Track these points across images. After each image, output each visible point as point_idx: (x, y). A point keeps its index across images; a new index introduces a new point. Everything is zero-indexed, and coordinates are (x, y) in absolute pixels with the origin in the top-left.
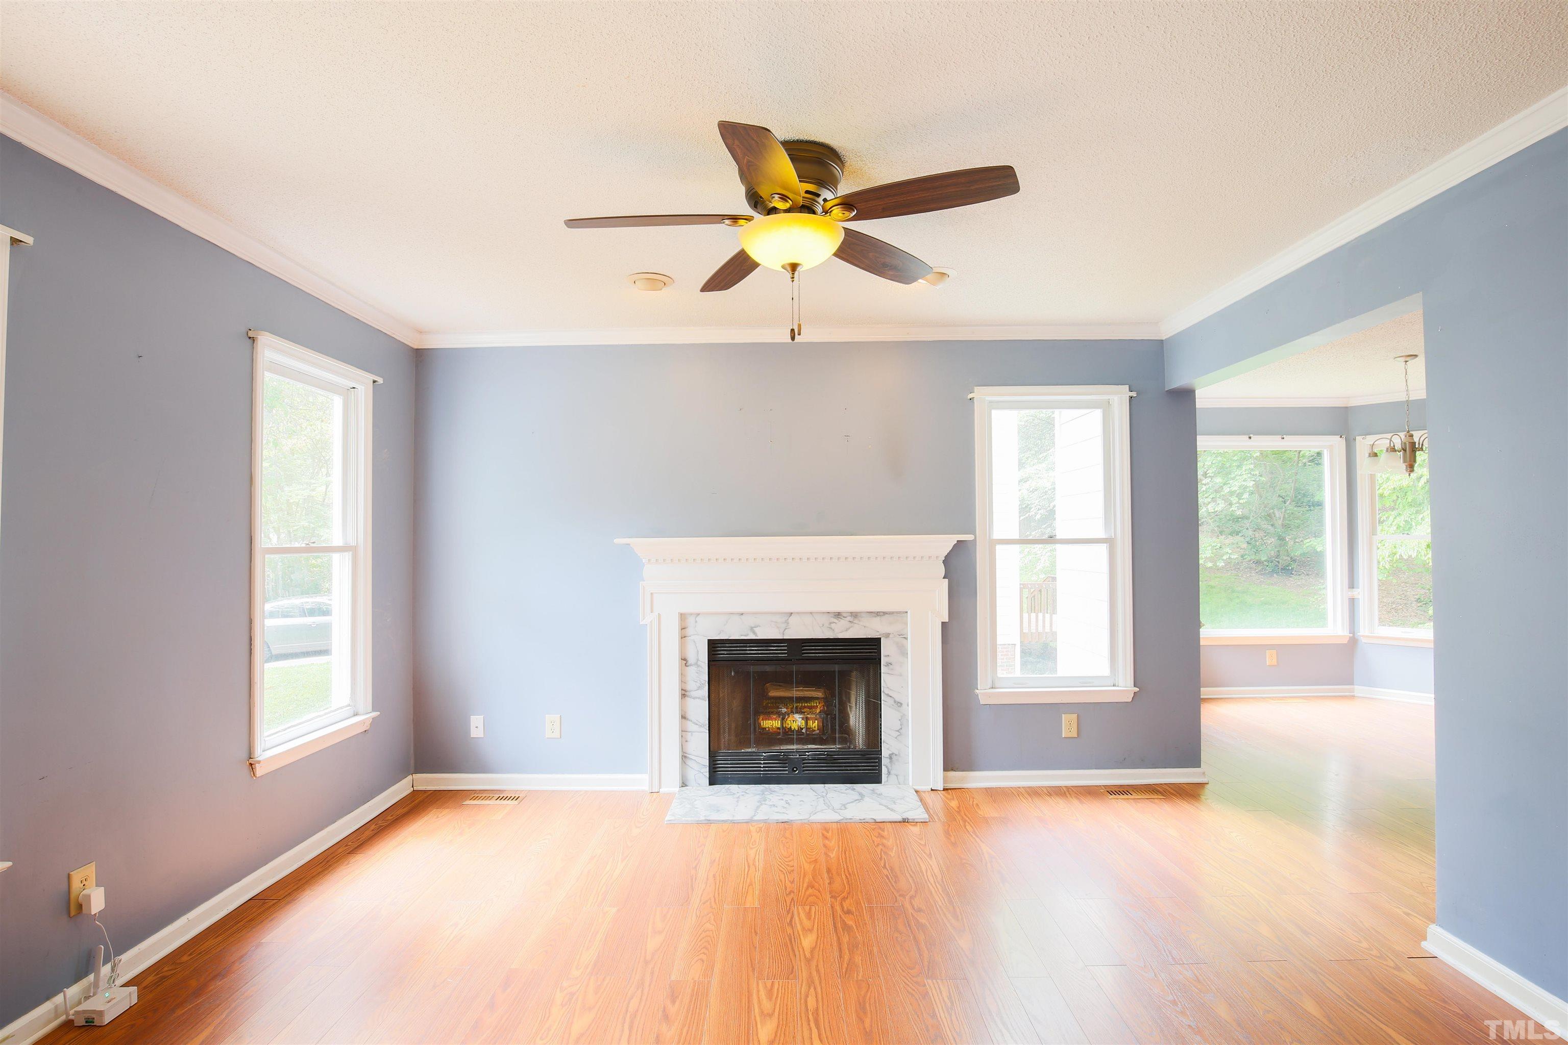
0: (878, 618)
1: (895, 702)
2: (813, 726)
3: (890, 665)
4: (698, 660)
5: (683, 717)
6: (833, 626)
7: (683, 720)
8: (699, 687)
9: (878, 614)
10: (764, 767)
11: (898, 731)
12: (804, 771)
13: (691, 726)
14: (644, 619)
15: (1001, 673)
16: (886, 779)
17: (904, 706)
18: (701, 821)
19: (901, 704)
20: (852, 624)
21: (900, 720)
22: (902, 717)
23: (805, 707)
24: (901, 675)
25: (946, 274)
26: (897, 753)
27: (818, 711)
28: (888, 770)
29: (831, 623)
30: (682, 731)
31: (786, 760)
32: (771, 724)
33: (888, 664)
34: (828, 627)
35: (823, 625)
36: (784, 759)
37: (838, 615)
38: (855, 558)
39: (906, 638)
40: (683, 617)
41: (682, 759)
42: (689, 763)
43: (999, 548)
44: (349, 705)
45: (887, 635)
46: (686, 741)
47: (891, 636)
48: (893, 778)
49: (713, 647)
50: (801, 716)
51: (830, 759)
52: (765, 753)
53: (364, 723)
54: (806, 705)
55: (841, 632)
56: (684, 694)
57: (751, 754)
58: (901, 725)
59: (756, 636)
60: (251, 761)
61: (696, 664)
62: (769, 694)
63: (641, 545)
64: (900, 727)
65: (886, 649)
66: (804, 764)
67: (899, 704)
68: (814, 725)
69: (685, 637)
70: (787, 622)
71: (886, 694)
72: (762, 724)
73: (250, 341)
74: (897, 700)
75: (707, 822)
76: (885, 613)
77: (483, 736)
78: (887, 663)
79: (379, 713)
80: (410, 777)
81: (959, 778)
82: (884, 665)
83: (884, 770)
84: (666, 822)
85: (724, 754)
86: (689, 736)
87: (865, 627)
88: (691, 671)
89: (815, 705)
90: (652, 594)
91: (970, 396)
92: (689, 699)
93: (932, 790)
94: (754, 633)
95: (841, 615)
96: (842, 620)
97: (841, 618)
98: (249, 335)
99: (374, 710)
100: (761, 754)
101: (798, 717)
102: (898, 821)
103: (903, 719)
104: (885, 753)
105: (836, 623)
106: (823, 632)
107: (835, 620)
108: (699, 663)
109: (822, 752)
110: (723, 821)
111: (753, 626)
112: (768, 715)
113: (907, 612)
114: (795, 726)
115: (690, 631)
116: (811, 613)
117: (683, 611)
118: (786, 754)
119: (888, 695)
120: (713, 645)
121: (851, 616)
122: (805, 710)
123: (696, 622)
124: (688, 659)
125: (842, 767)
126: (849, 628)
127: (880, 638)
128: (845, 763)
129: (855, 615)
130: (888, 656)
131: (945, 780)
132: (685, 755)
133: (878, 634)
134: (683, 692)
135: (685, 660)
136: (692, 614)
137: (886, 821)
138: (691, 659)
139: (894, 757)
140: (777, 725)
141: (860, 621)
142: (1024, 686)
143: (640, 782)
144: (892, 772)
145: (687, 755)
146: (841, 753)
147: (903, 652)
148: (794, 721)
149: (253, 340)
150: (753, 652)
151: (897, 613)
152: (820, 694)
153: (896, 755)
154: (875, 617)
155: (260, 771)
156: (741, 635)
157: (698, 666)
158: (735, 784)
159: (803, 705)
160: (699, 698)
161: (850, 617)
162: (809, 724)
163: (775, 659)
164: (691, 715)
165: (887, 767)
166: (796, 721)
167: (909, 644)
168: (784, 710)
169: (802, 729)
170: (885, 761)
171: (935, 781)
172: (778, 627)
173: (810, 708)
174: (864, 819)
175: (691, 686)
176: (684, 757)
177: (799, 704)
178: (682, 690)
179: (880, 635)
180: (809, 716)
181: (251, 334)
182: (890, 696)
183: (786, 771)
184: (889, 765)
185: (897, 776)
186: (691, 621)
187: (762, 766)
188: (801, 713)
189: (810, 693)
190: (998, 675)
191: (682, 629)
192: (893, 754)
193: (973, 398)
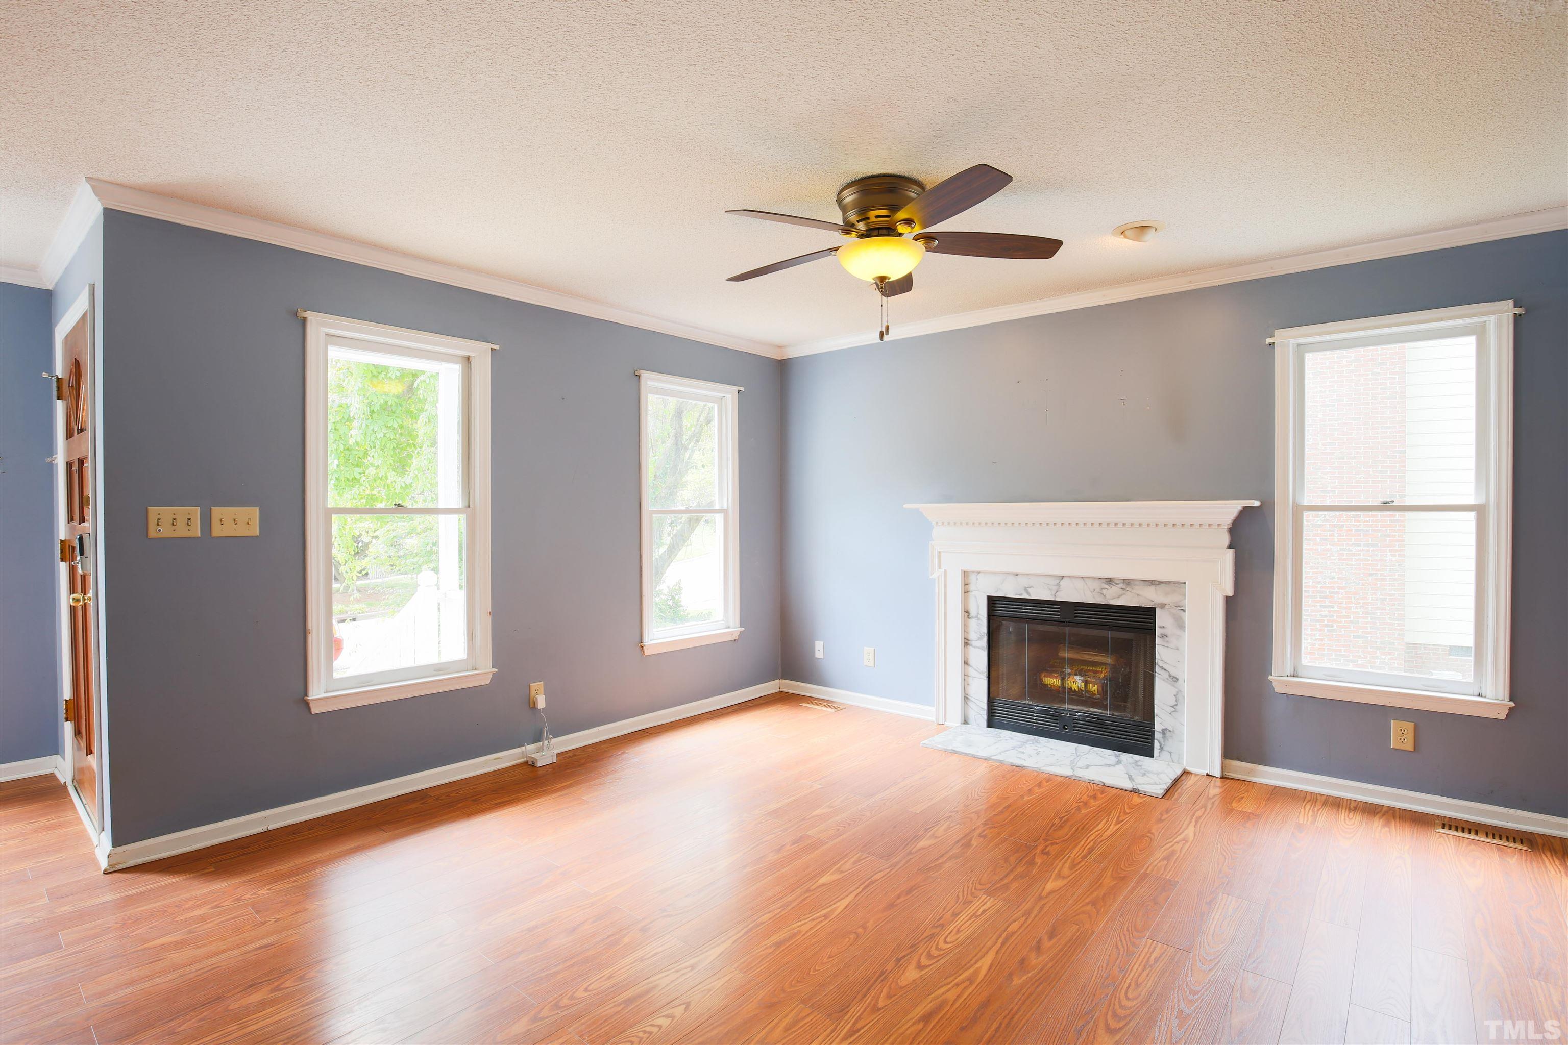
0: (1153, 588)
1: (1170, 676)
2: (1093, 690)
3: (1165, 637)
4: (978, 613)
5: (966, 663)
6: (1104, 591)
7: (966, 666)
8: (979, 638)
9: (1152, 583)
10: (1036, 720)
11: (1172, 707)
12: (1074, 730)
13: (971, 672)
14: (933, 574)
15: (1305, 661)
16: (1158, 754)
17: (1180, 681)
18: (949, 750)
19: (1177, 679)
20: (1125, 592)
21: (1175, 695)
22: (1177, 692)
23: (1090, 671)
24: (1177, 649)
25: (1153, 227)
26: (1172, 730)
27: (1102, 676)
28: (1160, 746)
29: (1102, 589)
30: (965, 675)
31: (1057, 717)
32: (1053, 681)
33: (1163, 636)
34: (1099, 593)
35: (1094, 590)
36: (1056, 716)
37: (1110, 581)
38: (1125, 524)
39: (1184, 611)
40: (965, 574)
41: (965, 699)
42: (970, 704)
43: (1307, 515)
44: (723, 621)
45: (1163, 606)
46: (968, 685)
47: (1167, 607)
48: (1165, 754)
49: (992, 603)
50: (1081, 678)
51: (1099, 722)
52: (1037, 706)
53: (732, 634)
54: (1091, 669)
55: (1112, 599)
56: (967, 643)
57: (1025, 706)
58: (1176, 701)
59: (1030, 596)
60: (641, 644)
61: (977, 617)
62: (1059, 654)
63: (932, 511)
64: (1176, 703)
65: (1162, 620)
66: (1074, 723)
67: (1175, 679)
68: (1094, 688)
69: (968, 592)
70: (1058, 585)
71: (1160, 667)
72: (1044, 681)
73: (637, 377)
74: (1173, 674)
75: (953, 752)
76: (1160, 582)
77: (823, 658)
78: (1162, 634)
79: (744, 629)
80: (778, 681)
81: (1240, 769)
82: (1158, 636)
83: (1156, 745)
84: (921, 745)
85: (1001, 701)
86: (970, 680)
87: (1138, 595)
88: (973, 623)
89: (1100, 670)
90: (940, 552)
91: (1269, 341)
92: (970, 647)
93: (1208, 775)
94: (1028, 593)
95: (1113, 582)
96: (1113, 587)
97: (1113, 585)
98: (636, 374)
99: (741, 626)
100: (1033, 707)
101: (1077, 678)
102: (1128, 789)
103: (1178, 695)
104: (1158, 727)
105: (1107, 589)
106: (1094, 597)
107: (1107, 586)
108: (979, 616)
109: (1093, 715)
110: (966, 754)
111: (1027, 587)
112: (1050, 672)
113: (1185, 583)
114: (1075, 687)
115: (972, 587)
116: (1082, 577)
117: (965, 569)
118: (1057, 711)
119: (1162, 668)
120: (993, 602)
121: (1123, 583)
122: (1090, 673)
123: (977, 579)
124: (970, 612)
125: (1112, 733)
126: (1122, 595)
127: (1156, 608)
128: (1115, 730)
129: (1127, 582)
130: (1163, 627)
131: (1223, 769)
132: (967, 696)
133: (1152, 603)
134: (966, 640)
135: (967, 612)
136: (973, 572)
137: (1115, 786)
138: (973, 613)
139: (1168, 734)
140: (1057, 683)
141: (1132, 589)
142: (1336, 679)
143: (927, 713)
144: (1165, 748)
145: (969, 697)
146: (1112, 719)
147: (1181, 626)
148: (1074, 682)
149: (639, 376)
150: (1028, 611)
151: (1174, 583)
152: (1109, 660)
153: (1170, 731)
154: (1150, 586)
155: (647, 652)
156: (1016, 594)
157: (979, 619)
158: (1010, 731)
159: (1089, 668)
160: (979, 648)
161: (1122, 585)
162: (1088, 687)
163: (1048, 619)
164: (972, 661)
165: (1159, 742)
166: (1076, 683)
167: (1186, 617)
168: (1068, 671)
169: (1082, 691)
170: (1157, 735)
171: (1212, 766)
172: (1050, 589)
173: (1095, 672)
174: (1093, 780)
175: (972, 636)
176: (966, 698)
177: (1084, 667)
178: (965, 638)
179: (1155, 604)
180: (1089, 679)
181: (637, 373)
182: (1165, 670)
183: (1057, 727)
184: (1162, 740)
185: (1170, 753)
186: (972, 578)
187: (1035, 718)
188: (1080, 675)
189: (1100, 658)
190: (1303, 662)
191: (965, 585)
192: (1166, 729)
193: (1274, 343)
